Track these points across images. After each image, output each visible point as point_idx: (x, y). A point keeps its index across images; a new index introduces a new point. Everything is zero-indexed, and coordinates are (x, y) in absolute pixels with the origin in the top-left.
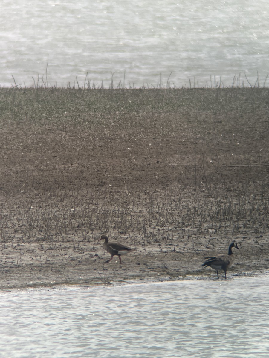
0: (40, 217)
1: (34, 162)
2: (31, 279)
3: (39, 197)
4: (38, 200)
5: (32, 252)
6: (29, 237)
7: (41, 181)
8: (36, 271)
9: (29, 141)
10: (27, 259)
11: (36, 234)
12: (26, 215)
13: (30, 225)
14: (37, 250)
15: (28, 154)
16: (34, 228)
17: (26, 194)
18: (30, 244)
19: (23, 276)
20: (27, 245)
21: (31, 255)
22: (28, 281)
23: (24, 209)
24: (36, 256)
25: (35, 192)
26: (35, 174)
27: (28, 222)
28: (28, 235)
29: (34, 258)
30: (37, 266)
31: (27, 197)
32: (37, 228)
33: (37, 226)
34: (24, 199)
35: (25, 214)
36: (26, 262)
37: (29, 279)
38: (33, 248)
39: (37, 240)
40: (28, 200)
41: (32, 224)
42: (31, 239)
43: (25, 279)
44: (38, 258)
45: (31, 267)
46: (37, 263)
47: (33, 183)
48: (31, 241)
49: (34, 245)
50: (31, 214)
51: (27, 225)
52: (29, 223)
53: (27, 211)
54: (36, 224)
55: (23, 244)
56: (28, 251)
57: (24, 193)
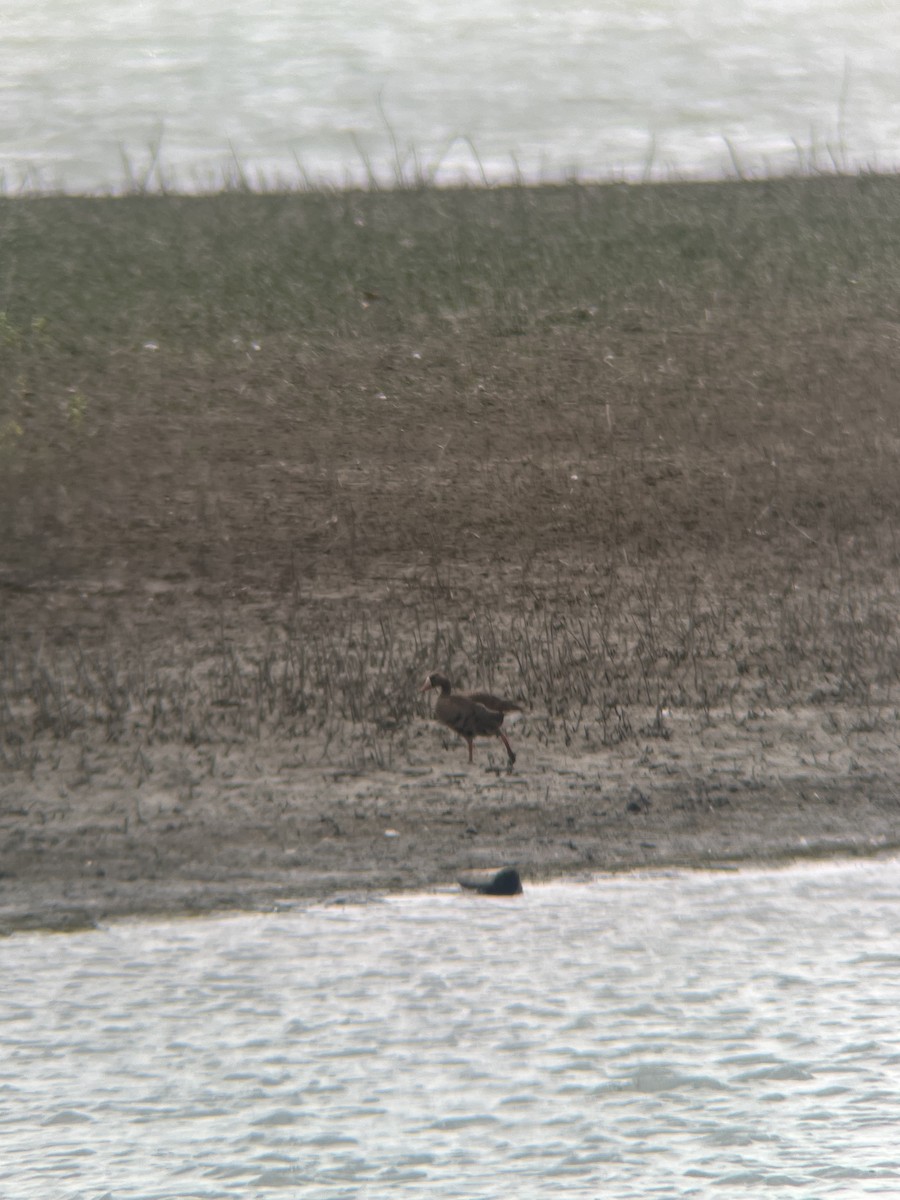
0: (823, 621)
1: (799, 433)
2: (803, 830)
3: (816, 551)
4: (813, 563)
5: (801, 738)
6: (790, 688)
7: (824, 498)
8: (817, 801)
9: (784, 362)
10: (786, 763)
11: (811, 678)
12: (774, 614)
13: (792, 648)
14: (821, 735)
15: (777, 405)
16: (803, 657)
17: (775, 541)
18: (793, 713)
19: (775, 819)
20: (783, 716)
21: (796, 748)
22: (793, 836)
23: (768, 593)
24: (814, 753)
25: (805, 534)
26: (803, 472)
27: (783, 637)
28: (786, 683)
29: (810, 759)
30: (821, 787)
31: (777, 554)
32: (814, 657)
33: (816, 651)
34: (767, 559)
35: (770, 609)
36: (782, 772)
37: (795, 828)
38: (804, 724)
39: (818, 699)
40: (782, 562)
41: (798, 644)
42: (797, 694)
43: (783, 832)
44: (824, 758)
45: (802, 791)
46: (821, 775)
47: (798, 505)
48: (795, 702)
49: (806, 714)
50: (792, 609)
51: (780, 647)
52: (786, 642)
53: (780, 602)
54: (809, 645)
55: (769, 712)
56: (789, 734)
57: (767, 539)
